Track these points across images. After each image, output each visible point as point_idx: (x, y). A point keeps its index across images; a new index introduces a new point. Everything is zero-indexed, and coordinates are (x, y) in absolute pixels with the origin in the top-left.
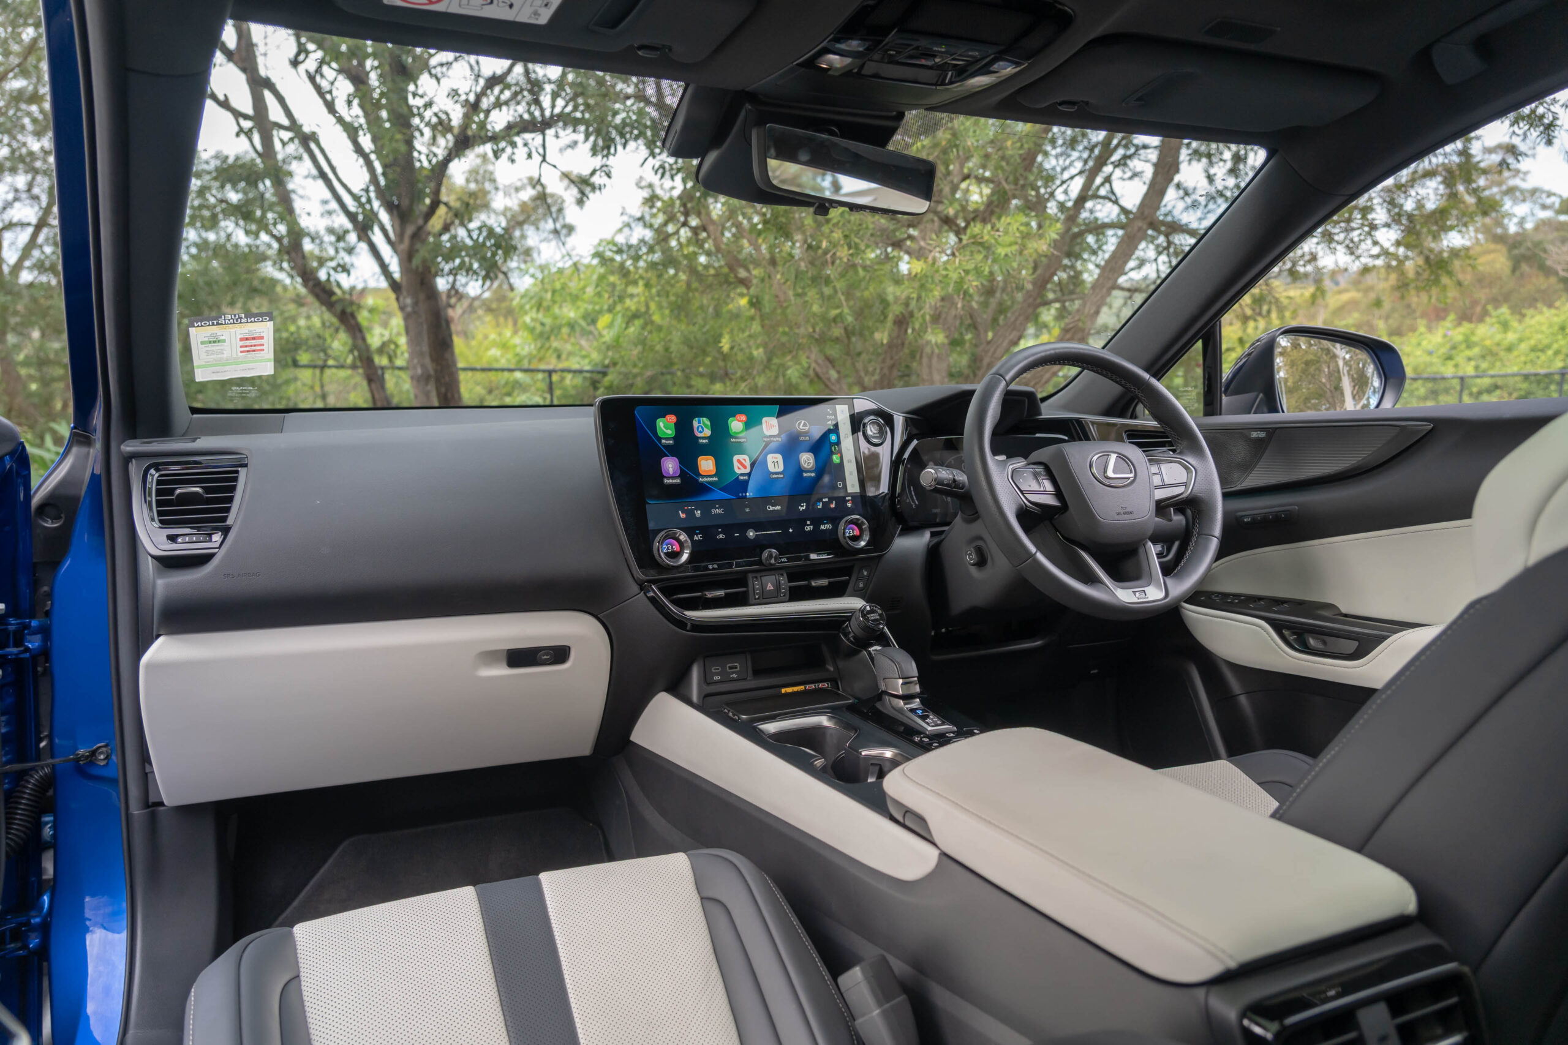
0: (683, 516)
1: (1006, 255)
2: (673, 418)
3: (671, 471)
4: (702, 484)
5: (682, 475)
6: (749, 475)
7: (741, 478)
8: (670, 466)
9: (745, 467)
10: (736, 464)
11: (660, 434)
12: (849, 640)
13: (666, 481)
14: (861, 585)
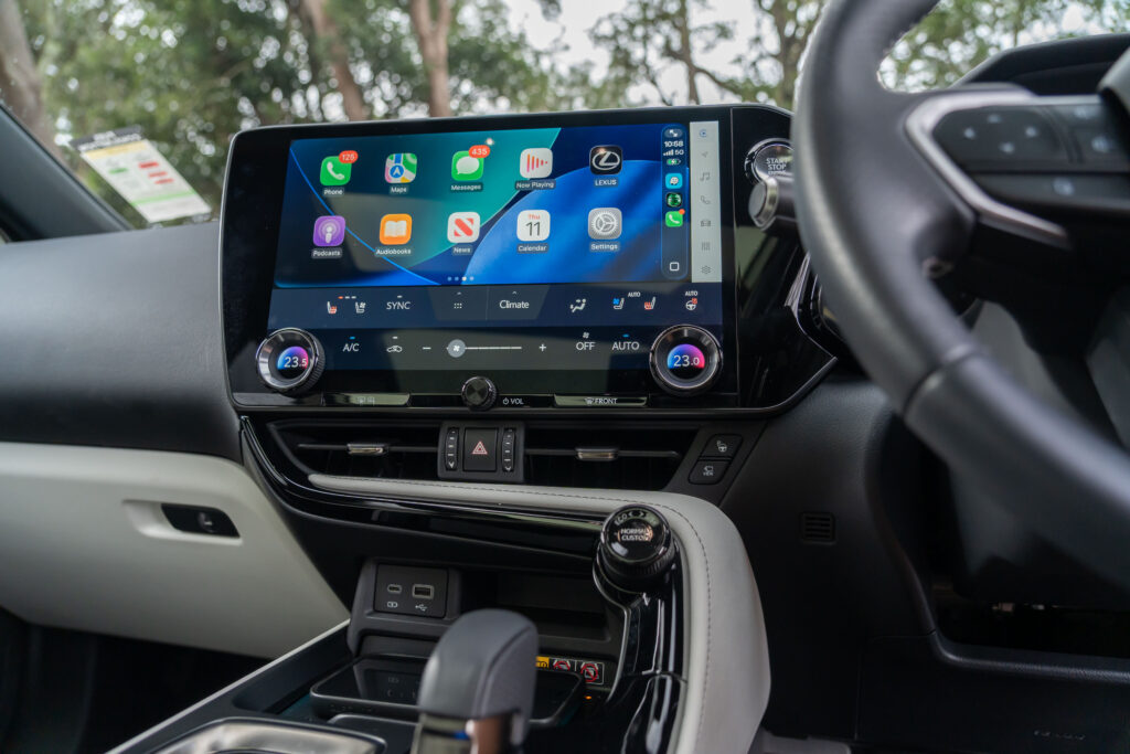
0: (332, 310)
2: (352, 156)
3: (328, 238)
4: (380, 260)
5: (347, 243)
6: (475, 245)
7: (458, 250)
8: (329, 230)
9: (469, 232)
10: (452, 227)
11: (324, 181)
12: (605, 586)
13: (316, 253)
14: (708, 472)
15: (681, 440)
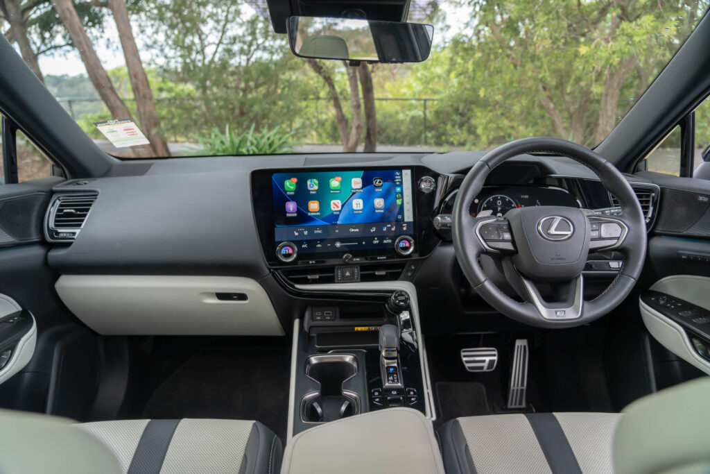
0: (296, 234)
1: (640, 42)
2: (295, 180)
3: (291, 210)
4: (310, 217)
5: (298, 211)
6: (340, 211)
7: (335, 213)
8: (291, 206)
9: (338, 207)
10: (332, 205)
11: (286, 189)
12: (390, 308)
13: (288, 215)
14: (409, 274)
15: (402, 266)
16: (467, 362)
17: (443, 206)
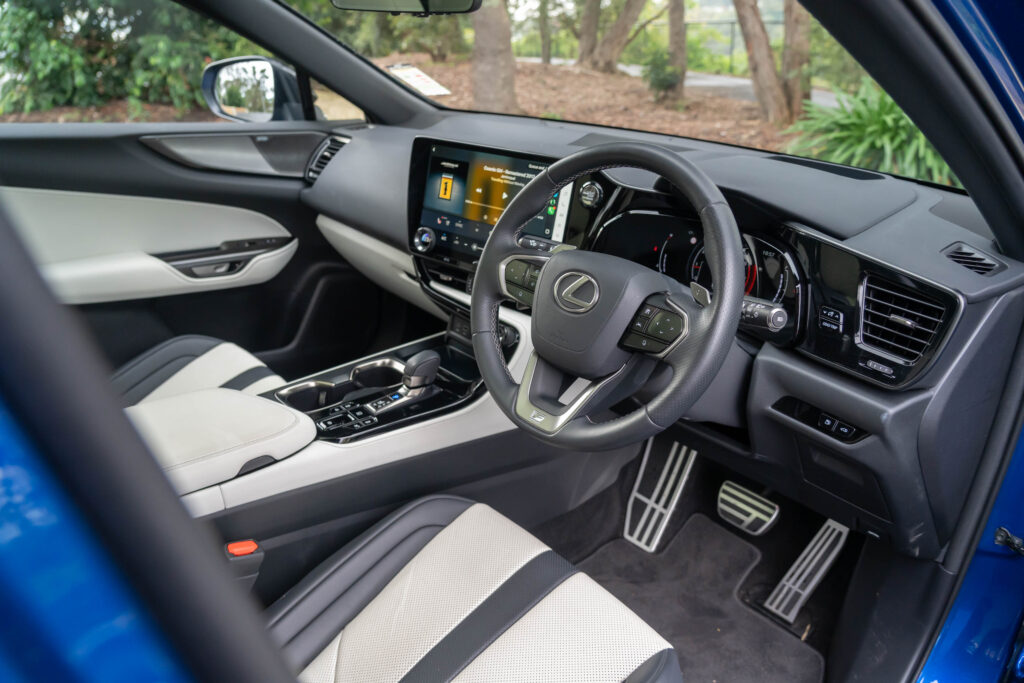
16: (724, 501)
17: (601, 229)
